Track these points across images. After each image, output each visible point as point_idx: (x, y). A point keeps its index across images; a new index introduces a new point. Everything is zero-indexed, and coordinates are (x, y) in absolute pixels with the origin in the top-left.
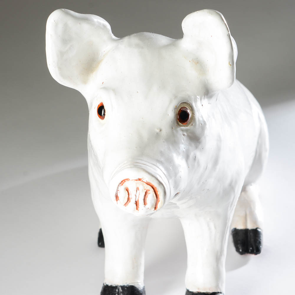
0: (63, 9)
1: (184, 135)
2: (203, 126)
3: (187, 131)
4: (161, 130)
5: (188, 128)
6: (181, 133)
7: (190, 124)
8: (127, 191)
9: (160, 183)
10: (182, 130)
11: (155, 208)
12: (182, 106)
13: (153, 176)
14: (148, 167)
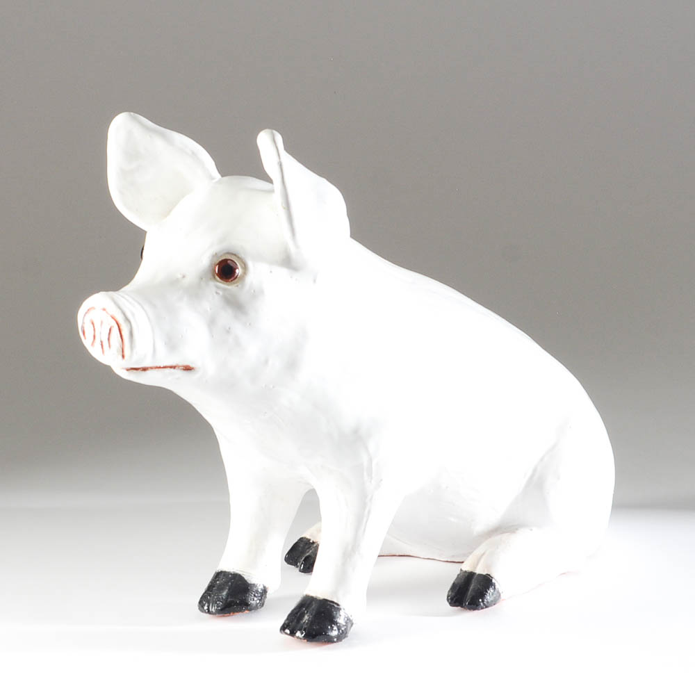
0: (132, 113)
1: (217, 293)
2: (256, 294)
3: (225, 290)
4: (184, 277)
5: (229, 287)
6: (214, 289)
7: (236, 285)
8: (92, 326)
9: (127, 320)
10: (217, 287)
11: (123, 356)
12: (228, 257)
13: (119, 308)
14: (122, 299)
